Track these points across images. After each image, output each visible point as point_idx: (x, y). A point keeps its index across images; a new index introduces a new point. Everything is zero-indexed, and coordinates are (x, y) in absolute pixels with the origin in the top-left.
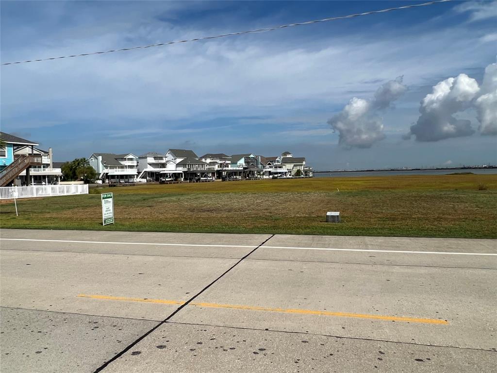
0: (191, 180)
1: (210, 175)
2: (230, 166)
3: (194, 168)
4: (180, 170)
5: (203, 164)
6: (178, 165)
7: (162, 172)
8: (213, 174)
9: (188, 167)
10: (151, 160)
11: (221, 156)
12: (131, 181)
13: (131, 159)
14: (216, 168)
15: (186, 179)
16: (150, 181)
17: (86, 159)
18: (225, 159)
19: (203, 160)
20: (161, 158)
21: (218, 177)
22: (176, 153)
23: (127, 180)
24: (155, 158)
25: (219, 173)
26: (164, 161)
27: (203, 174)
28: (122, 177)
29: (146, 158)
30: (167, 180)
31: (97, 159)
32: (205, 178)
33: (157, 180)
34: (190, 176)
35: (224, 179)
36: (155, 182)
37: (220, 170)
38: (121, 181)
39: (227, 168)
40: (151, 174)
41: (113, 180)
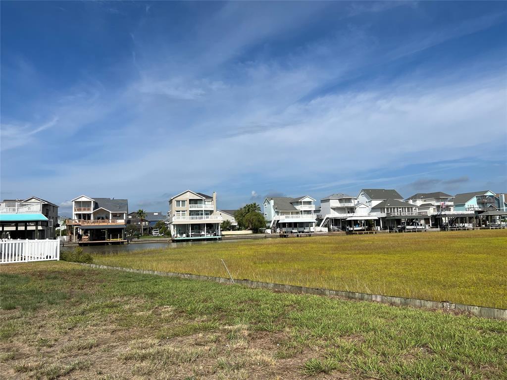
1: (423, 222)
2: (452, 208)
3: (396, 213)
4: (375, 216)
5: (410, 208)
6: (374, 209)
7: (349, 219)
8: (427, 220)
9: (388, 211)
10: (335, 203)
12: (305, 231)
13: (309, 203)
14: (431, 212)
15: (385, 228)
19: (411, 202)
27: (411, 221)
31: (269, 203)
35: (443, 228)
36: (341, 232)
38: (294, 231)
39: (447, 213)
40: (336, 221)
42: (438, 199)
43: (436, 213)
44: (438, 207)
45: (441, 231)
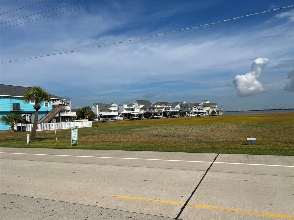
0: (148, 117)
1: (160, 114)
2: (171, 109)
3: (150, 111)
4: (142, 112)
5: (155, 108)
6: (141, 109)
7: (132, 113)
8: (161, 114)
9: (147, 110)
10: (126, 107)
11: (165, 104)
12: (114, 119)
13: (115, 106)
14: (163, 110)
15: (145, 117)
16: (125, 119)
17: (89, 107)
18: (168, 105)
19: (156, 106)
20: (131, 105)
21: (164, 116)
22: (140, 102)
23: (112, 118)
24: (128, 105)
25: (165, 113)
26: (133, 107)
27: (156, 114)
28: (109, 116)
29: (123, 105)
30: (135, 118)
31: (96, 107)
32: (156, 117)
33: (129, 118)
34: (148, 115)
35: (168, 117)
36: (128, 119)
37: (165, 112)
38: (109, 119)
39: (169, 111)
40: (126, 115)
41: (105, 119)
42: (166, 105)
43: (165, 111)
44: (166, 108)
45: (167, 118)
